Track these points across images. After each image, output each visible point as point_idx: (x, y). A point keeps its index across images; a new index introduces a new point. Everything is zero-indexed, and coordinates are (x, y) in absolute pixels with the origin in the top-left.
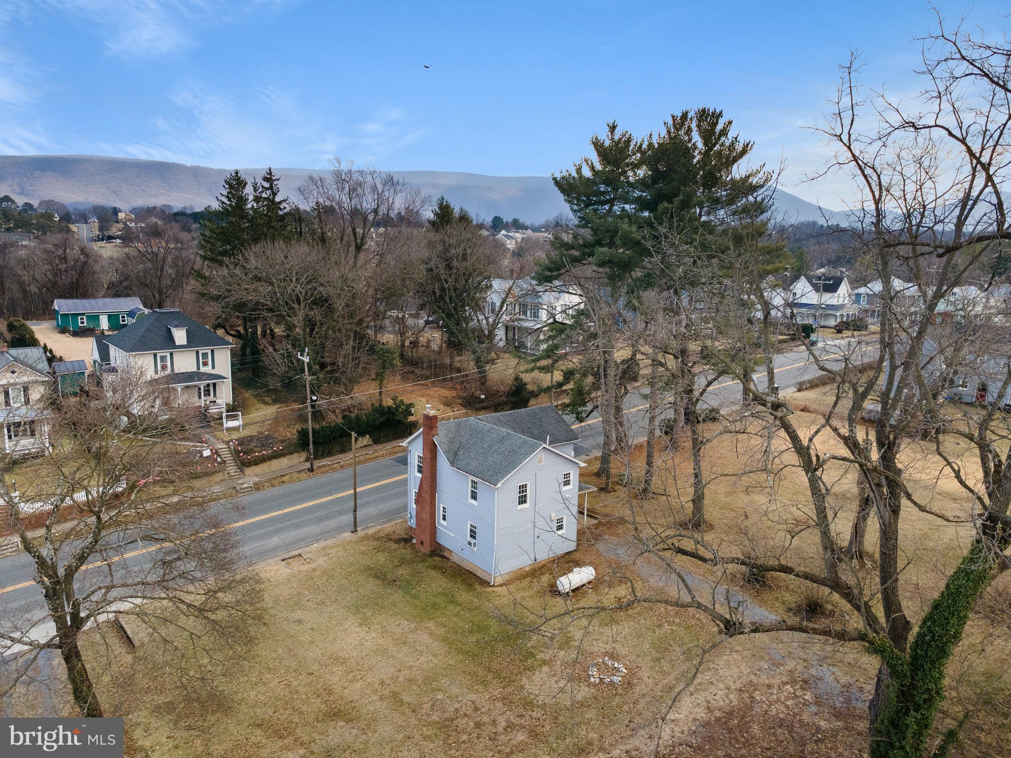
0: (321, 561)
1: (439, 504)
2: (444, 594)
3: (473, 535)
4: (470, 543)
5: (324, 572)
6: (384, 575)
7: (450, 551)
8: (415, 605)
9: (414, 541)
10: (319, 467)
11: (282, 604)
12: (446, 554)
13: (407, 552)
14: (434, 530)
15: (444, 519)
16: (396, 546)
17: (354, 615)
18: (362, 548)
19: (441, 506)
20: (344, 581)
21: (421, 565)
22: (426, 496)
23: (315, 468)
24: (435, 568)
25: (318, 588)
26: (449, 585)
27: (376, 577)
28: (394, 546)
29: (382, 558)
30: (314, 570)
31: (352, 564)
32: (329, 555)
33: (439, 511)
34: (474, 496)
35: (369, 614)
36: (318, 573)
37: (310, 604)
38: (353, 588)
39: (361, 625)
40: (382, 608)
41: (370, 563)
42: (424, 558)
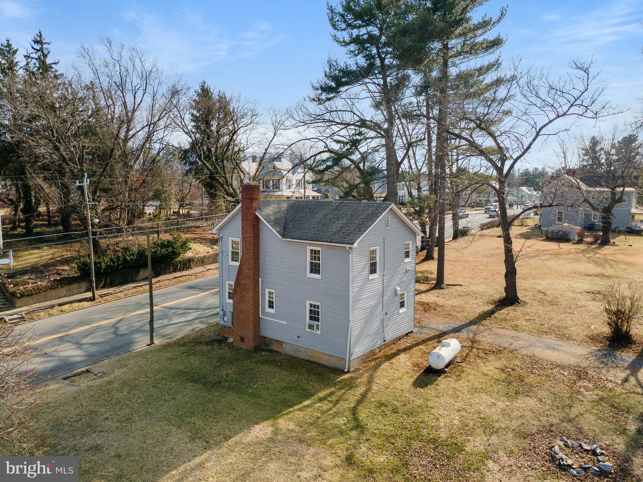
0: (117, 373)
1: (263, 290)
2: (292, 388)
3: (314, 315)
4: (311, 327)
5: (124, 384)
6: (204, 377)
7: (281, 343)
8: (259, 404)
9: (231, 340)
10: (101, 296)
11: (66, 428)
12: (274, 348)
13: (225, 352)
14: (257, 321)
15: (271, 306)
16: (209, 348)
17: (179, 427)
18: (168, 354)
19: (267, 291)
20: (152, 390)
21: (247, 362)
22: (248, 282)
23: (96, 296)
24: (267, 362)
25: (118, 402)
26: (294, 377)
27: (194, 380)
28: (206, 348)
29: (195, 361)
30: (109, 383)
31: (159, 371)
32: (126, 366)
33: (264, 297)
34: (315, 269)
35: (200, 423)
36: (116, 385)
37: (109, 423)
38: (167, 397)
39: (192, 439)
40: (215, 413)
41: (182, 368)
42: (248, 354)
